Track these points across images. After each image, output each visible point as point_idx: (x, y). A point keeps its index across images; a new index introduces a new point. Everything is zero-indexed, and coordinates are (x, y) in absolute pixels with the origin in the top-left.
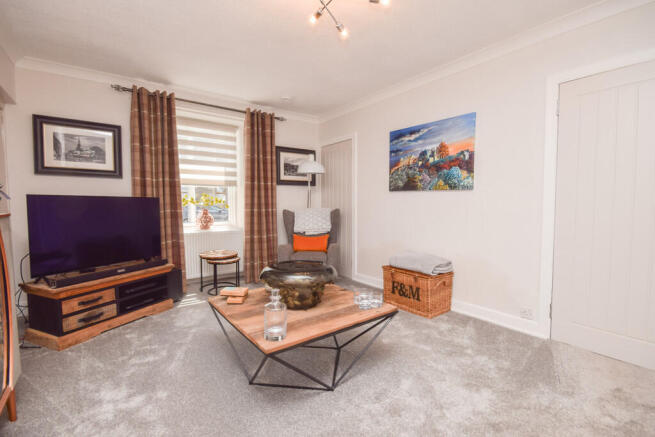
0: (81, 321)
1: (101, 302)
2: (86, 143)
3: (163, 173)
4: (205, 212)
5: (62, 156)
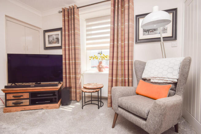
0: (13, 103)
1: (22, 97)
2: (55, 37)
3: (72, 44)
4: (100, 63)
5: (50, 43)
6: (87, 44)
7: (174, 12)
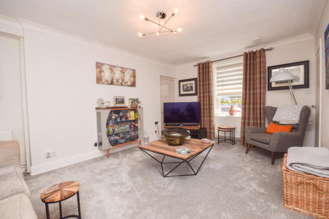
2: (189, 86)
3: (206, 92)
4: (232, 107)
5: (184, 91)
6: (218, 90)
7: (306, 63)
